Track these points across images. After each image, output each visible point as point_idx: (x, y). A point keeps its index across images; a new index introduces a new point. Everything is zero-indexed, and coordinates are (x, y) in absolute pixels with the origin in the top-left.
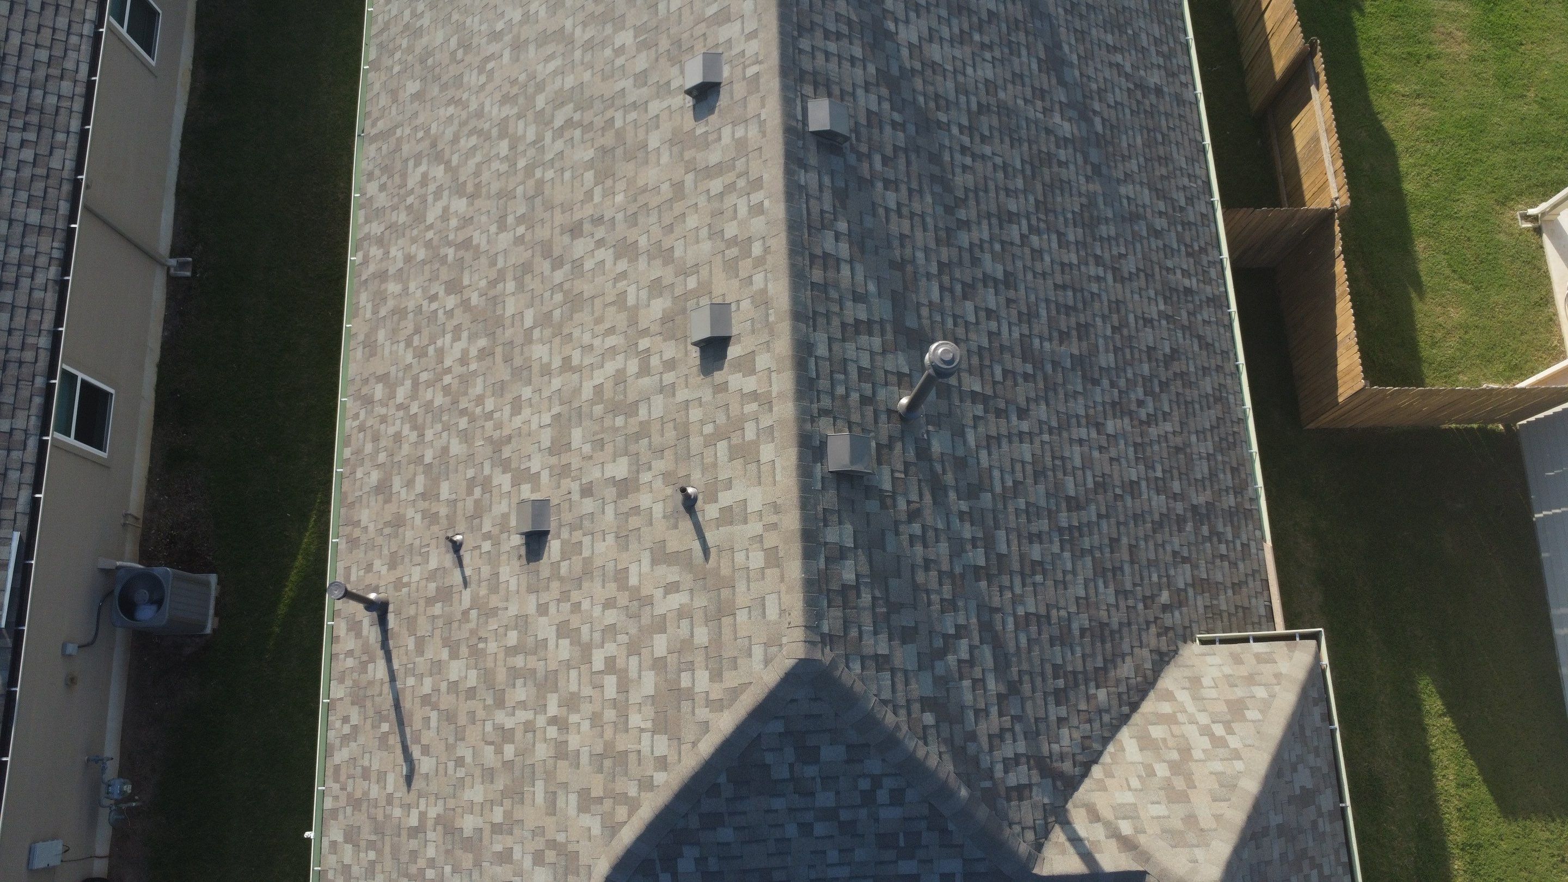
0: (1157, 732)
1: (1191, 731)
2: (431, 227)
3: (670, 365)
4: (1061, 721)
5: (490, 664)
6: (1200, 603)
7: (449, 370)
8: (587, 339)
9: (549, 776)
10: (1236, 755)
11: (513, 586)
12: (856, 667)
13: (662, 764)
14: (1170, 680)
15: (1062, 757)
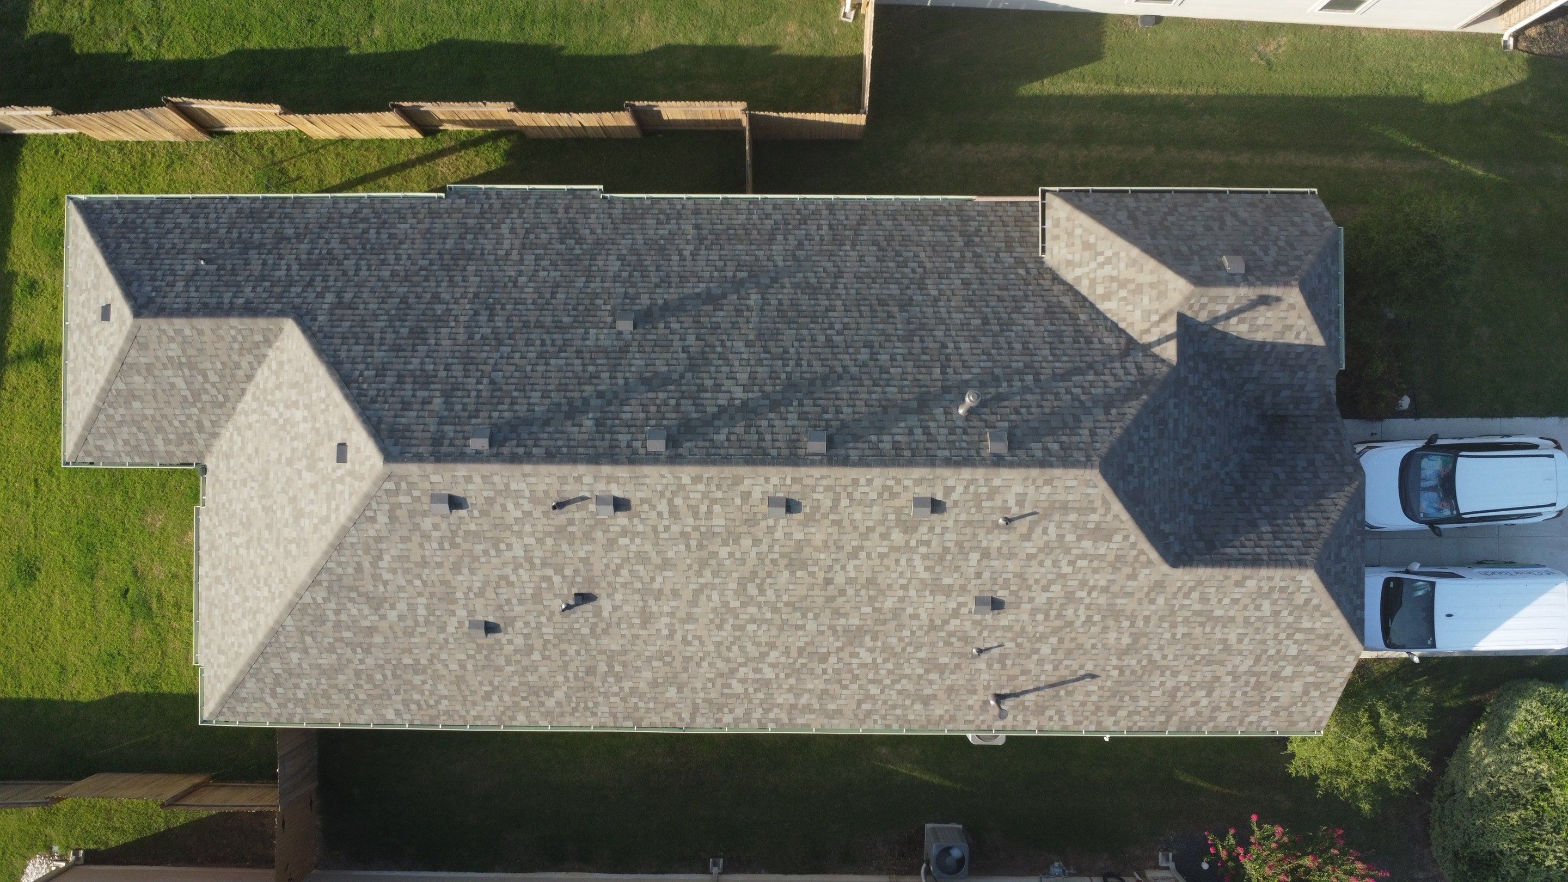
0: (1100, 290)
1: (1100, 273)
2: (777, 675)
3: (931, 529)
4: (1101, 342)
5: (1049, 630)
6: (1018, 249)
7: (874, 660)
8: (894, 575)
9: (1115, 596)
10: (1117, 254)
11: (1012, 617)
12: (1098, 445)
13: (1126, 538)
14: (1069, 276)
15: (1119, 344)
